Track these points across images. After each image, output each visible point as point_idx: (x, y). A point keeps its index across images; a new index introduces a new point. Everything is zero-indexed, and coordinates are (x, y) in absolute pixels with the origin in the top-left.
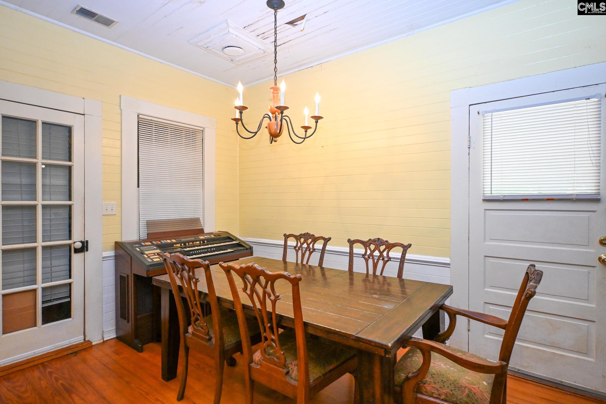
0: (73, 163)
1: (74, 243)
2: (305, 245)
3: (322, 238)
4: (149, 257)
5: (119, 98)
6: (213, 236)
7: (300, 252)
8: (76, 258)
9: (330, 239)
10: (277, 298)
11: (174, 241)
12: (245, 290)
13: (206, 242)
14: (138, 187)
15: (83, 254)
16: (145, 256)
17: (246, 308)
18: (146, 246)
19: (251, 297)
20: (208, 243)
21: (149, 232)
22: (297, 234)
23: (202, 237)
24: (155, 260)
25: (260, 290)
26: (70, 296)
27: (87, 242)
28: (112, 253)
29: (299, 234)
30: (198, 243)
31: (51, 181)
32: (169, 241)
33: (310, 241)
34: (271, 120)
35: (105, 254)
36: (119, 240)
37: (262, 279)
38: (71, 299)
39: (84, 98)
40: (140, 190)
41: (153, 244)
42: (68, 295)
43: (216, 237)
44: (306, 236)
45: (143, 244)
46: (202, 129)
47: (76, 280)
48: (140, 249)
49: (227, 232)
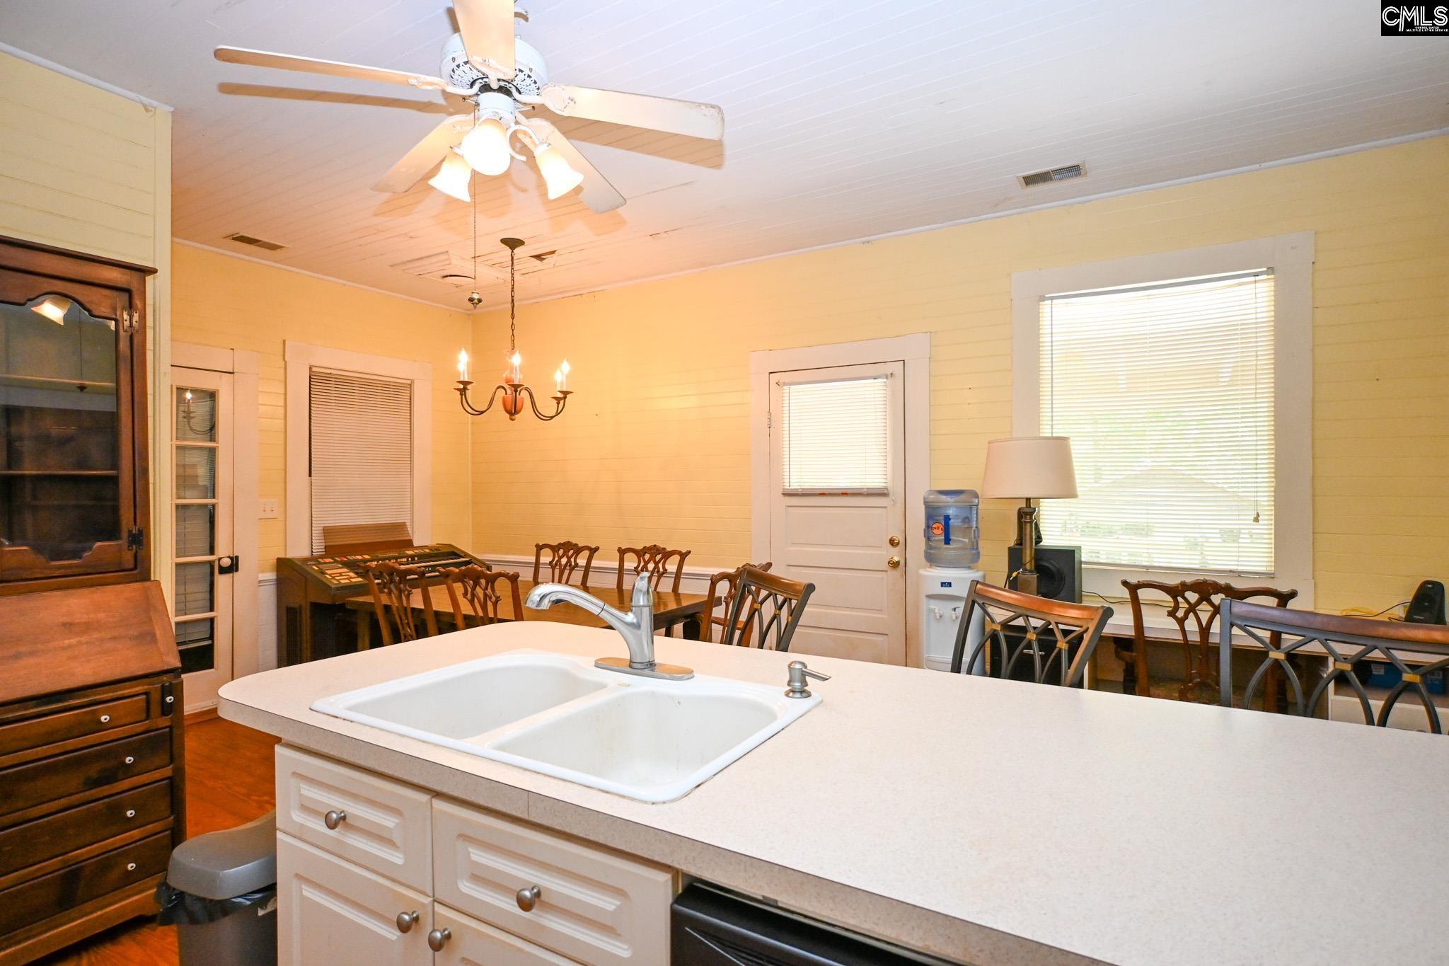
0: (218, 443)
1: (220, 559)
2: (564, 561)
3: (587, 548)
4: (333, 578)
5: (282, 345)
6: (427, 551)
7: (557, 572)
8: (222, 581)
9: (597, 549)
10: (498, 599)
11: (367, 557)
12: (465, 595)
13: (416, 559)
14: (310, 475)
15: (231, 574)
16: (328, 576)
17: (468, 618)
18: (325, 563)
19: (472, 602)
20: (419, 561)
21: (327, 544)
22: (555, 543)
23: (410, 552)
24: (342, 581)
25: (479, 591)
26: (212, 637)
27: (237, 557)
28: (272, 576)
29: (556, 544)
30: (405, 560)
31: (186, 470)
32: (359, 557)
33: (571, 552)
34: (506, 394)
35: (262, 577)
36: (282, 556)
37: (483, 581)
38: (213, 642)
39: (233, 349)
40: (313, 481)
41: (336, 562)
42: (208, 636)
43: (432, 552)
44: (567, 546)
45: (320, 560)
46: (409, 382)
47: (222, 614)
48: (317, 567)
49: (450, 545)
